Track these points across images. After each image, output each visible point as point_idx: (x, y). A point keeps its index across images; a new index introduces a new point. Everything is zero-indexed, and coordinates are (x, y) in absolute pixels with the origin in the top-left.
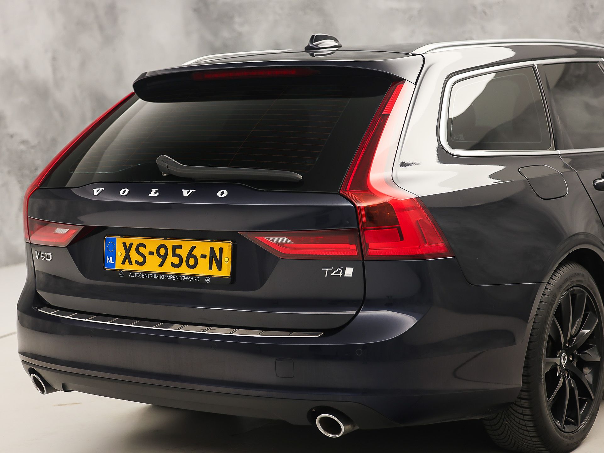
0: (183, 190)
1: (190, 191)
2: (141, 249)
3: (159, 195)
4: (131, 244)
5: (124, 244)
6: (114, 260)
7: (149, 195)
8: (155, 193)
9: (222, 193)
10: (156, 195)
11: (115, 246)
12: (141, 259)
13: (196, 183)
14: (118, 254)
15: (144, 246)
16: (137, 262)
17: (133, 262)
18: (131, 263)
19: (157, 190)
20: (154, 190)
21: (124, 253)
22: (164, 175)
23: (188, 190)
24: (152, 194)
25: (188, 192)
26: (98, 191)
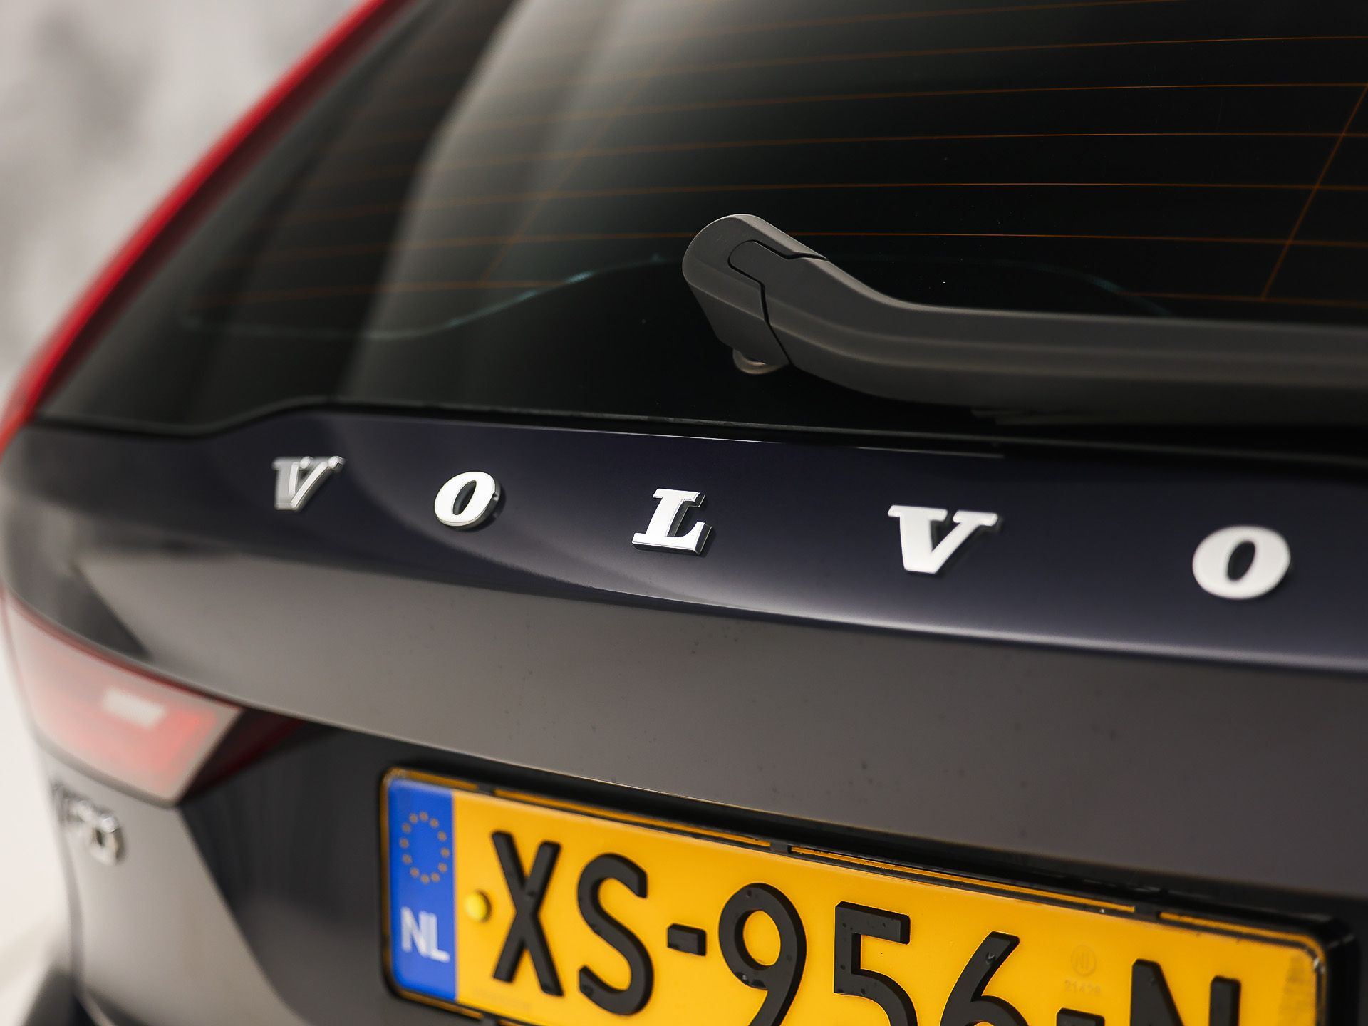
0: (895, 511)
1: (954, 525)
2: (615, 897)
3: (706, 542)
4: (550, 852)
5: (505, 843)
6: (446, 939)
7: (638, 538)
8: (680, 526)
9: (1241, 561)
10: (689, 541)
11: (449, 844)
12: (616, 971)
13: (1003, 448)
14: (468, 907)
15: (639, 883)
16: (591, 984)
17: (570, 979)
18: (552, 985)
19: (692, 496)
20: (671, 501)
21: (505, 911)
22: (754, 367)
23: (940, 515)
24: (657, 533)
25: (939, 532)
26: (304, 474)
